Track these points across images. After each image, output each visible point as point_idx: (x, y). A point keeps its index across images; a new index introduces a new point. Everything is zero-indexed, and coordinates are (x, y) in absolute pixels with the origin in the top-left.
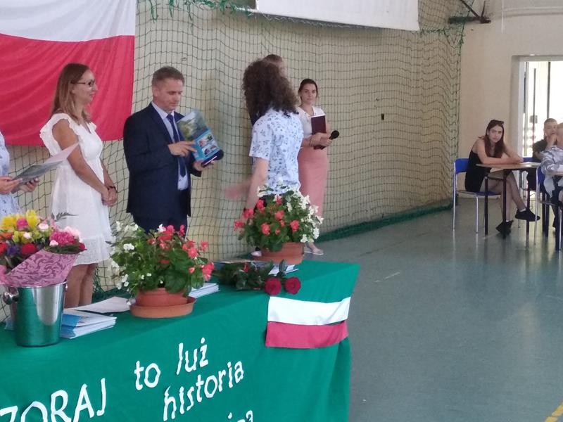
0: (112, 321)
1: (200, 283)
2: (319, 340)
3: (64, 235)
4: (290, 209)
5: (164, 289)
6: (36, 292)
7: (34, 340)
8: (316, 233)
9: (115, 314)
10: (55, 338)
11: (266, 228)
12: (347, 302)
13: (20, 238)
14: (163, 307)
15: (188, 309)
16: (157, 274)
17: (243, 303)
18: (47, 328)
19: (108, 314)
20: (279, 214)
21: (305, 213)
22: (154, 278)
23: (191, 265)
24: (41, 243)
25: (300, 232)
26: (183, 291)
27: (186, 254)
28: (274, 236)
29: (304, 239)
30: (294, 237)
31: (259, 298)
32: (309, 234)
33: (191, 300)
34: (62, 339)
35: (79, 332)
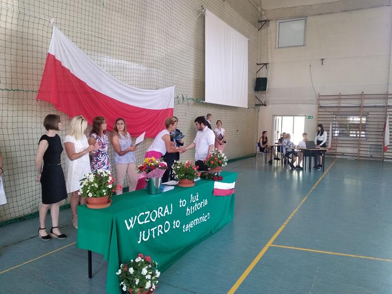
0: (173, 187)
1: (197, 177)
2: (227, 194)
3: (162, 164)
4: (219, 157)
5: (187, 179)
6: (154, 179)
7: (153, 192)
8: (226, 163)
9: (173, 186)
10: (158, 192)
11: (212, 162)
12: (234, 183)
13: (151, 165)
14: (187, 184)
15: (193, 185)
16: (185, 175)
17: (207, 183)
18: (157, 189)
19: (171, 185)
20: (216, 158)
21: (223, 158)
22: (185, 176)
23: (195, 173)
24: (156, 166)
25: (222, 163)
26: (192, 179)
27: (193, 169)
28: (214, 164)
29: (223, 165)
30: (220, 165)
31: (211, 182)
32: (224, 164)
33: (194, 182)
34: (160, 193)
35: (165, 191)
